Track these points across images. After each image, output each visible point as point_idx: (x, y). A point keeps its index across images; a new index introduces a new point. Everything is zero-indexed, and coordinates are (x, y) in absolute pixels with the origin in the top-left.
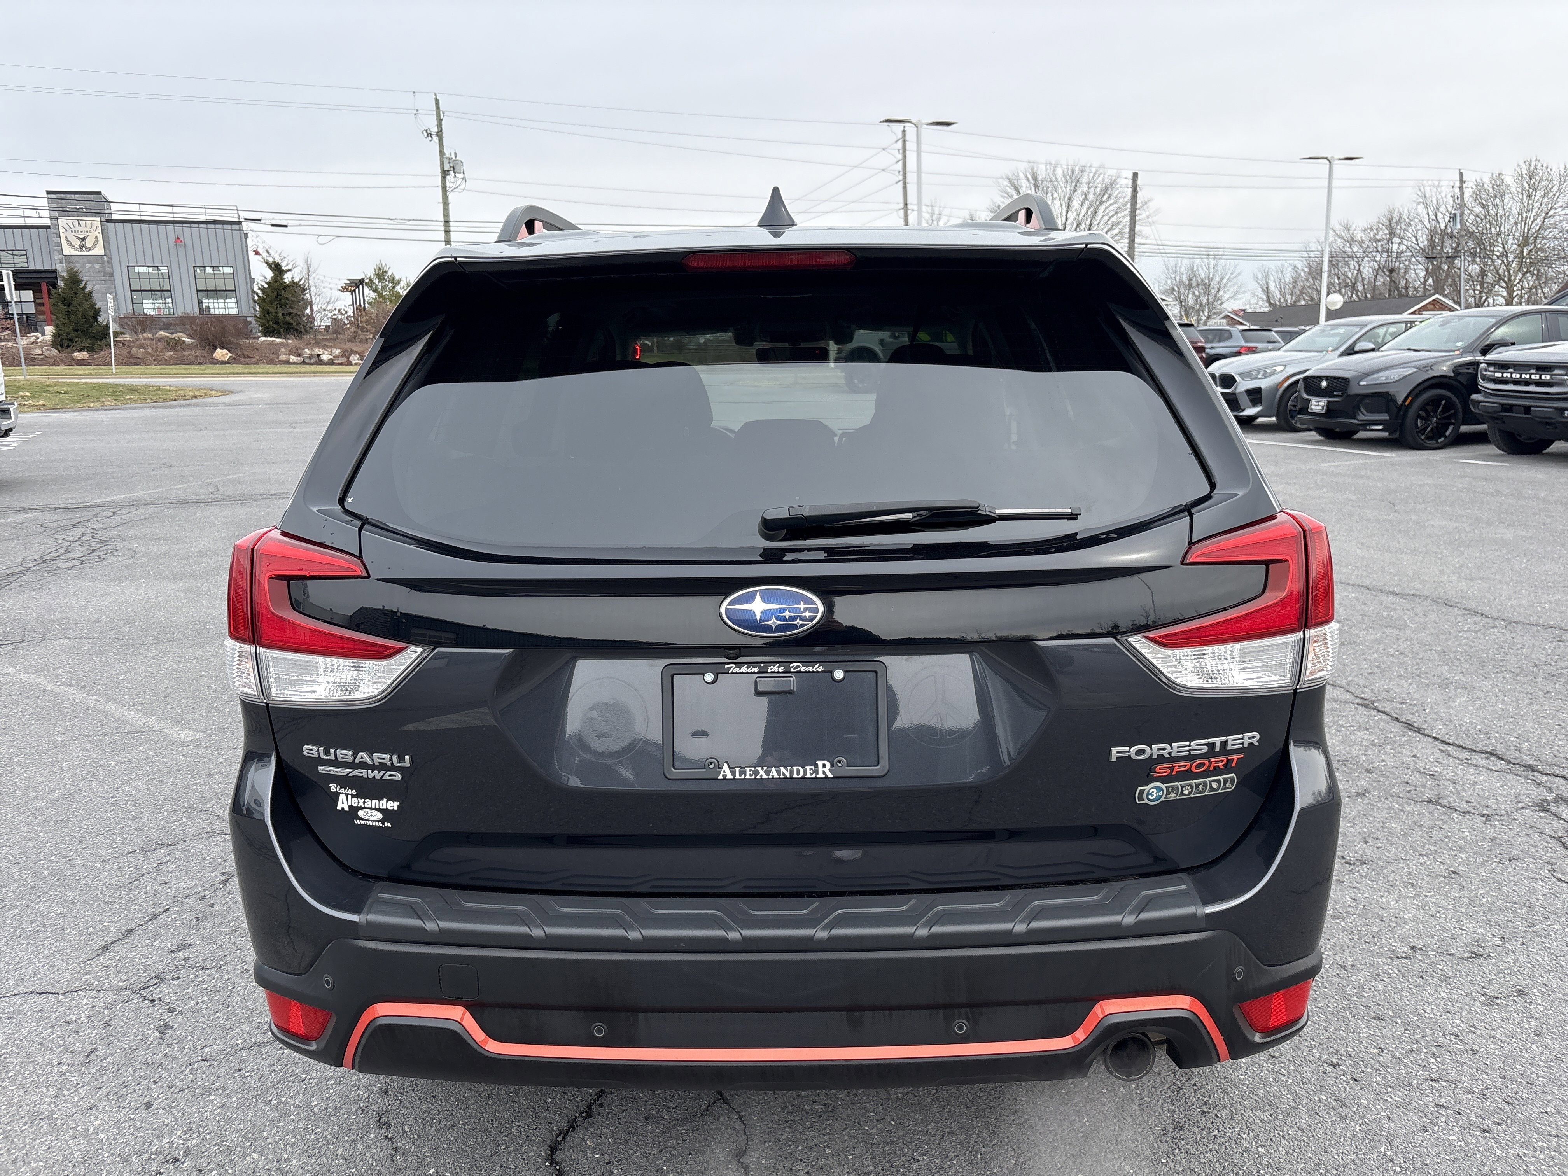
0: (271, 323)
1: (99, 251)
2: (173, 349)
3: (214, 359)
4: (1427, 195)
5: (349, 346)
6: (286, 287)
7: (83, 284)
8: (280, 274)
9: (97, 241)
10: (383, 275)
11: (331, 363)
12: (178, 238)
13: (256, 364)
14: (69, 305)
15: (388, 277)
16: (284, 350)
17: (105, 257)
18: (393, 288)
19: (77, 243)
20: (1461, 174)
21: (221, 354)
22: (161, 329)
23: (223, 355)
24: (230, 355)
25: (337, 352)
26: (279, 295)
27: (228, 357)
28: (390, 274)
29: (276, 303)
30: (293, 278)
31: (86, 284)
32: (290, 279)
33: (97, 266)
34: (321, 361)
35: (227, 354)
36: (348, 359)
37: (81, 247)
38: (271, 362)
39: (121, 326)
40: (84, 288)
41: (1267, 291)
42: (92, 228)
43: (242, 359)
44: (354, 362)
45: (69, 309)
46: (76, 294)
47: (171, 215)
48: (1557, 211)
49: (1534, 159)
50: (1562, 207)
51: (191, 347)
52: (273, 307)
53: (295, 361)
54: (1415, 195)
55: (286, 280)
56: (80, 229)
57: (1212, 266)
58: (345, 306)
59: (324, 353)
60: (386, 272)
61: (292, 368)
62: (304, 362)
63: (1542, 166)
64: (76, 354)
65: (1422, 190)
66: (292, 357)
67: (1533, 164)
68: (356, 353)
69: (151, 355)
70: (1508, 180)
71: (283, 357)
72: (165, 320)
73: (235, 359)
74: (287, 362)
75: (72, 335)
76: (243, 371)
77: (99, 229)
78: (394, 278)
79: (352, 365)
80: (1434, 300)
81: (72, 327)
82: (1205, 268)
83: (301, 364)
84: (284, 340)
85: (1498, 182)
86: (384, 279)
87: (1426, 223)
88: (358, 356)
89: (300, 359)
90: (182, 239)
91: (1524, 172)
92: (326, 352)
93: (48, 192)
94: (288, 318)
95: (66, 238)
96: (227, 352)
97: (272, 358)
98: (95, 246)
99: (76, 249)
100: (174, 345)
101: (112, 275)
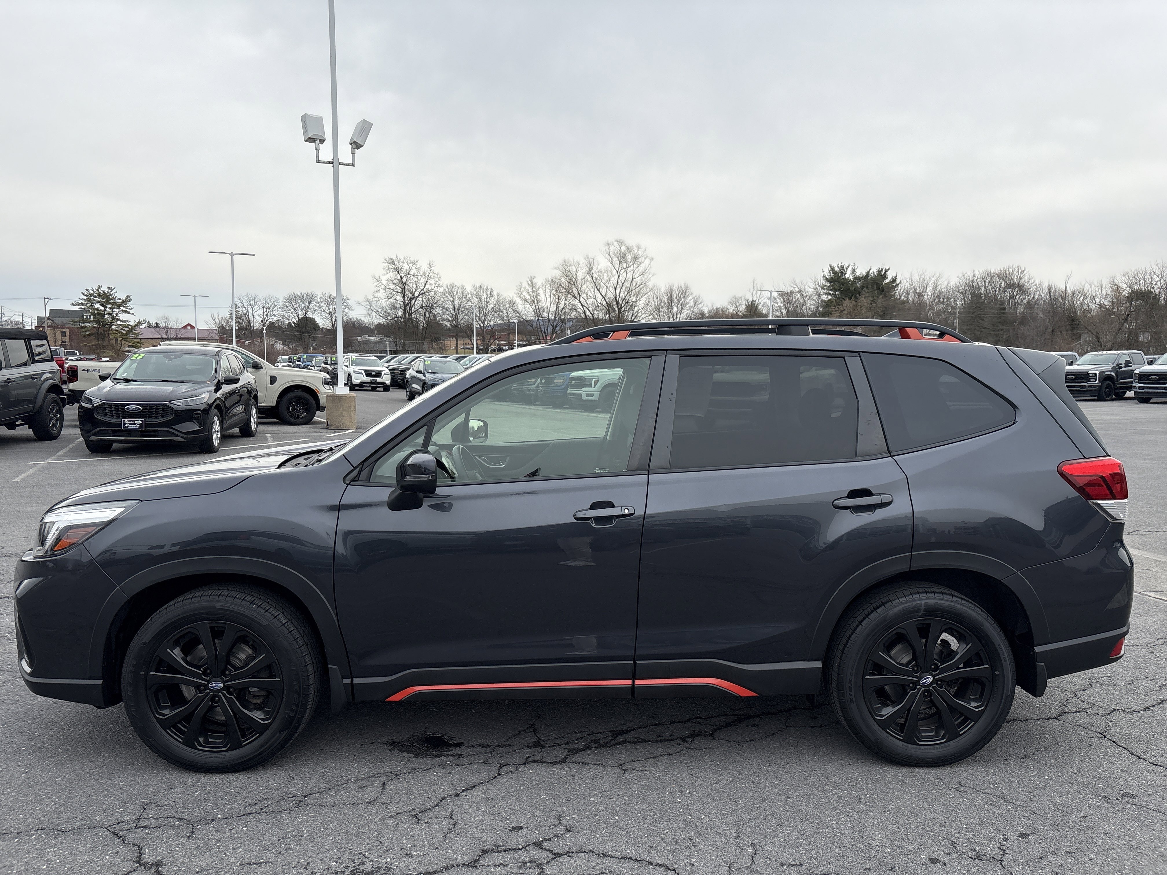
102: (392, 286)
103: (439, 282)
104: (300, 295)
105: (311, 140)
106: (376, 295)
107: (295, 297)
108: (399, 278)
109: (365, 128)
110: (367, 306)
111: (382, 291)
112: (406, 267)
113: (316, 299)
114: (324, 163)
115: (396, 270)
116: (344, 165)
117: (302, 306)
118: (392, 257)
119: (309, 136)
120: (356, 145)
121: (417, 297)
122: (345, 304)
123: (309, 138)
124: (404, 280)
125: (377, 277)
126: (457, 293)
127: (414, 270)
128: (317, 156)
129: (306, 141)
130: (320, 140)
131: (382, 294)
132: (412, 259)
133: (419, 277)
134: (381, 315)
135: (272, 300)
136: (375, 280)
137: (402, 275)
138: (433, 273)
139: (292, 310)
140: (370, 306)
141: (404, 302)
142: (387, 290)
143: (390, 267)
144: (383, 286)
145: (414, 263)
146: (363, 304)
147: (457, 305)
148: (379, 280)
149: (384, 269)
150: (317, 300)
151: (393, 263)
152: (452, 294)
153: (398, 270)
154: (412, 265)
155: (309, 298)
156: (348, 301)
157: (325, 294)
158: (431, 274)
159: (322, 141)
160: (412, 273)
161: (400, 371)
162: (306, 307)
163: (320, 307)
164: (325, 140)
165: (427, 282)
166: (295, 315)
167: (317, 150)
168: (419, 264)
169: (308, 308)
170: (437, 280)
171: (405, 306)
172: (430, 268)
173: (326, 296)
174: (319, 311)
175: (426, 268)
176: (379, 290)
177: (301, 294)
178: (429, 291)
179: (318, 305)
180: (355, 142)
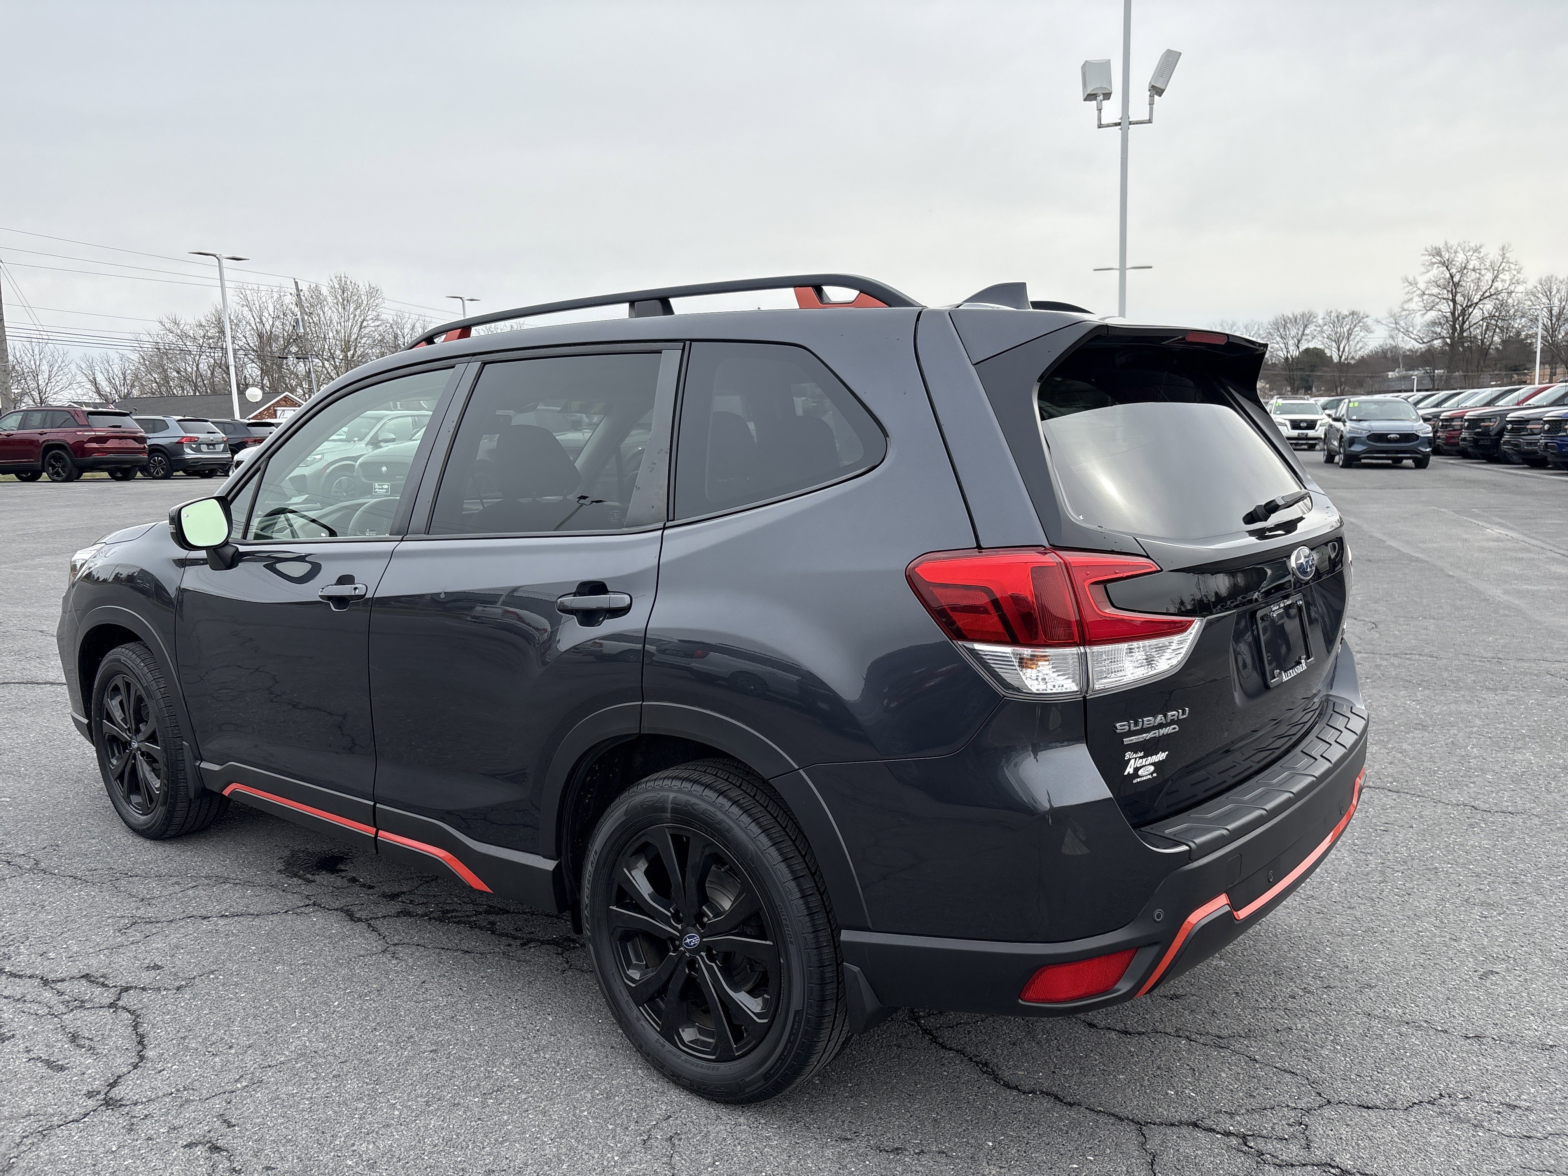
4: (249, 299)
20: (296, 283)
41: (94, 382)
48: (369, 322)
49: (343, 276)
50: (372, 319)
54: (238, 298)
57: (36, 352)
63: (351, 282)
65: (244, 293)
67: (343, 279)
70: (325, 291)
80: (285, 397)
82: (29, 355)
85: (316, 291)
87: (253, 325)
91: (337, 286)
102: (1435, 291)
103: (1519, 275)
104: (1291, 316)
105: (1090, 97)
106: (1406, 307)
107: (1284, 320)
108: (1448, 275)
109: (1170, 60)
110: (1390, 325)
111: (1416, 299)
112: (1460, 258)
113: (1315, 320)
114: (1108, 126)
115: (1443, 264)
116: (1137, 123)
117: (1293, 332)
118: (1437, 246)
119: (1088, 92)
120: (1156, 91)
121: (1477, 303)
122: (1361, 324)
123: (1088, 95)
124: (1456, 279)
125: (1410, 279)
126: (1558, 291)
127: (1476, 262)
128: (1100, 119)
129: (1085, 100)
130: (1104, 94)
131: (1416, 304)
132: (1472, 245)
133: (1483, 272)
134: (1413, 336)
135: (1256, 327)
136: (1407, 284)
137: (1453, 271)
138: (1508, 262)
139: (1278, 339)
140: (1396, 323)
141: (1453, 314)
142: (1425, 297)
143: (1434, 260)
144: (1419, 292)
145: (1475, 251)
146: (1384, 322)
147: (1555, 311)
148: (1413, 283)
149: (1424, 265)
150: (1316, 322)
151: (1439, 254)
152: (1548, 294)
153: (1447, 265)
154: (1471, 253)
155: (1306, 320)
156: (1366, 320)
157: (1331, 312)
158: (1503, 264)
159: (1107, 96)
160: (1471, 267)
161: (1442, 420)
162: (1300, 333)
163: (1322, 332)
164: (1111, 94)
165: (1496, 277)
166: (1283, 346)
167: (1100, 110)
168: (1483, 251)
169: (1303, 334)
170: (1515, 273)
171: (1455, 320)
172: (1504, 255)
173: (1332, 314)
174: (1320, 339)
175: (1497, 256)
176: (1412, 299)
177: (1293, 315)
178: (1498, 293)
179: (1319, 329)
180: (1153, 87)
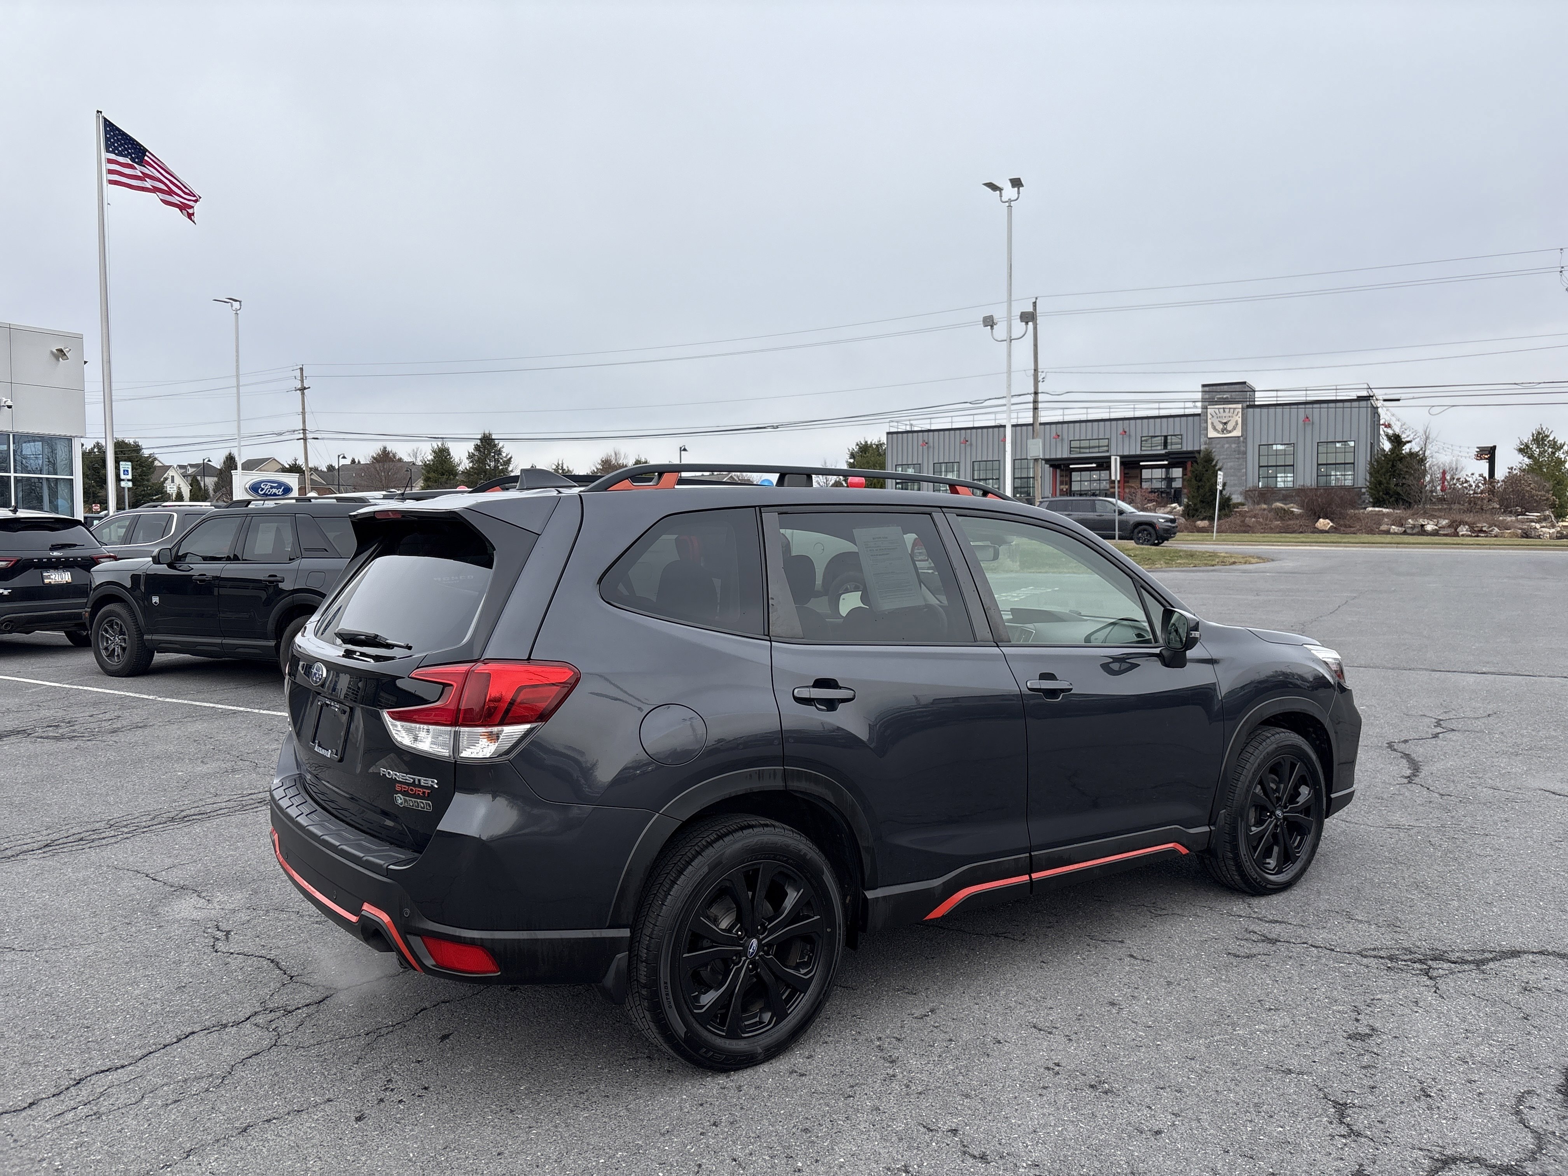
0: (1381, 493)
1: (1237, 433)
2: (1282, 519)
3: (1315, 528)
5: (1458, 517)
6: (1402, 458)
7: (1214, 463)
8: (1398, 445)
9: (1237, 424)
10: (1543, 439)
11: (1435, 533)
12: (1307, 418)
13: (1354, 533)
14: (1201, 480)
15: (1548, 442)
16: (1386, 520)
17: (1241, 438)
18: (1554, 453)
19: (1220, 427)
21: (1324, 523)
22: (1278, 501)
23: (1324, 525)
24: (1331, 524)
25: (1444, 522)
26: (1393, 466)
27: (1329, 526)
28: (1551, 438)
29: (1389, 474)
30: (1411, 449)
31: (1217, 462)
32: (1408, 451)
33: (1234, 446)
34: (1425, 531)
35: (1329, 524)
36: (1456, 530)
37: (1224, 430)
38: (1371, 532)
39: (1246, 498)
40: (1216, 465)
42: (1234, 414)
43: (1342, 529)
44: (1461, 533)
45: (1200, 484)
46: (1207, 471)
47: (1275, 399)
51: (1299, 516)
52: (1385, 479)
53: (1396, 531)
55: (1403, 452)
56: (1224, 415)
58: (1467, 475)
59: (1428, 524)
60: (1548, 436)
61: (1388, 538)
62: (1405, 533)
64: (1199, 523)
66: (1393, 527)
68: (1466, 523)
69: (1260, 523)
71: (1384, 527)
72: (1284, 492)
73: (1335, 528)
74: (1388, 532)
75: (1199, 505)
76: (1340, 540)
77: (1240, 415)
78: (1555, 443)
79: (1458, 536)
81: (1199, 499)
83: (1401, 534)
84: (1391, 510)
86: (1543, 443)
88: (1467, 527)
89: (1402, 529)
90: (1310, 418)
92: (1431, 523)
93: (1204, 386)
94: (1399, 489)
95: (1212, 423)
96: (1329, 521)
97: (1373, 528)
98: (1234, 428)
99: (1218, 432)
100: (1284, 514)
101: (1245, 453)
